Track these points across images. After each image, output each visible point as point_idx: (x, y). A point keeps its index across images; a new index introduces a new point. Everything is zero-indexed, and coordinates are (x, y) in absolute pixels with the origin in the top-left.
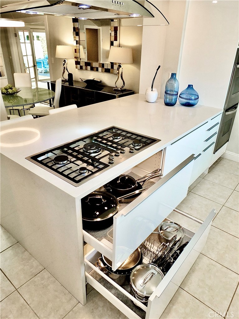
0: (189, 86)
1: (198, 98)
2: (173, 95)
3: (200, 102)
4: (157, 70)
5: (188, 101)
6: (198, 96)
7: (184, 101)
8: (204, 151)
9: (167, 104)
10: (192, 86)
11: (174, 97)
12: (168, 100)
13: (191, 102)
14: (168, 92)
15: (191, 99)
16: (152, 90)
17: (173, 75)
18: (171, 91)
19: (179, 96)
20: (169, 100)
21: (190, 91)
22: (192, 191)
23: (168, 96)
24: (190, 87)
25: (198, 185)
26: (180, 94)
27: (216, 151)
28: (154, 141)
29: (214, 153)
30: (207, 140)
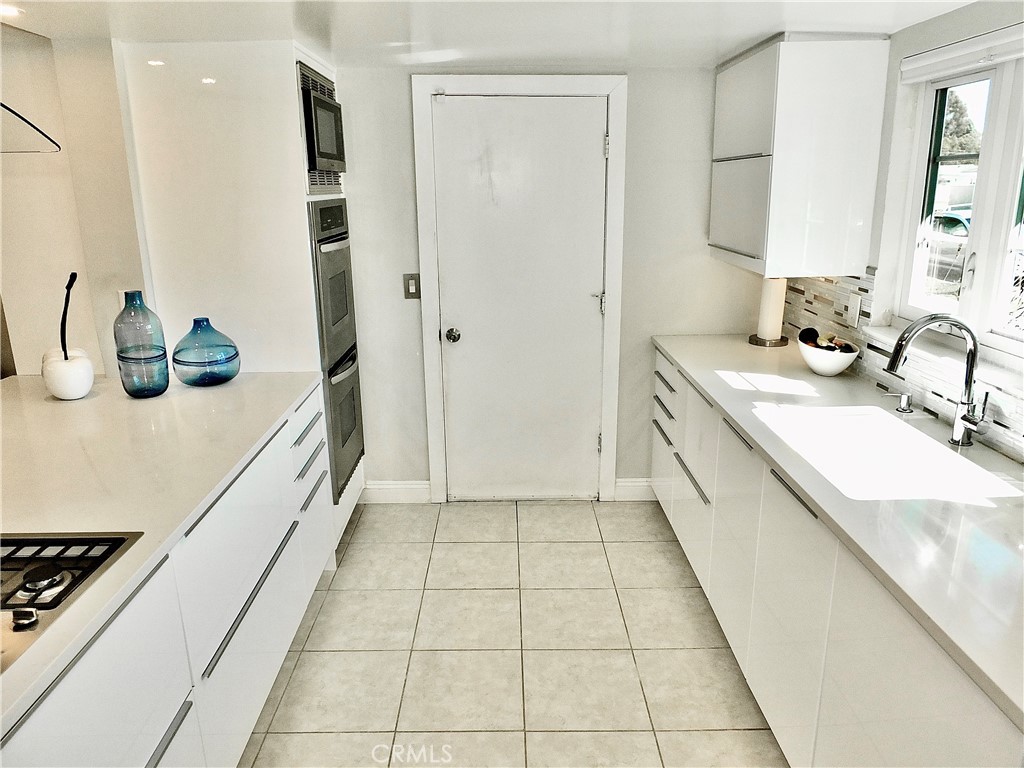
0: (198, 323)
1: (237, 354)
2: (148, 360)
3: (246, 365)
4: (69, 287)
5: (208, 369)
6: (235, 347)
7: (195, 371)
8: (304, 507)
10: (207, 320)
11: (156, 367)
12: (135, 378)
13: (216, 369)
15: (216, 362)
16: (66, 358)
17: (133, 299)
18: (137, 348)
19: (174, 360)
21: (202, 336)
22: (307, 648)
24: (200, 325)
25: (322, 618)
26: (175, 354)
27: (338, 493)
28: (116, 544)
29: (336, 503)
30: (301, 475)
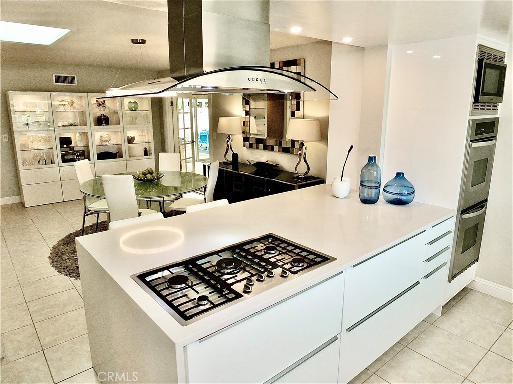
0: (398, 174)
1: (414, 192)
2: (372, 188)
3: (417, 199)
4: (349, 152)
5: (398, 197)
6: (413, 189)
7: (392, 197)
8: (427, 277)
9: (365, 201)
10: (403, 174)
11: (374, 191)
12: (365, 195)
13: (403, 198)
14: (366, 184)
15: (402, 195)
16: (341, 181)
17: (371, 159)
18: (368, 181)
19: (384, 190)
20: (367, 195)
21: (399, 181)
22: (409, 346)
23: (366, 190)
24: (399, 176)
25: (422, 336)
26: (385, 187)
27: (452, 277)
28: (325, 259)
29: (449, 282)
30: (429, 260)
